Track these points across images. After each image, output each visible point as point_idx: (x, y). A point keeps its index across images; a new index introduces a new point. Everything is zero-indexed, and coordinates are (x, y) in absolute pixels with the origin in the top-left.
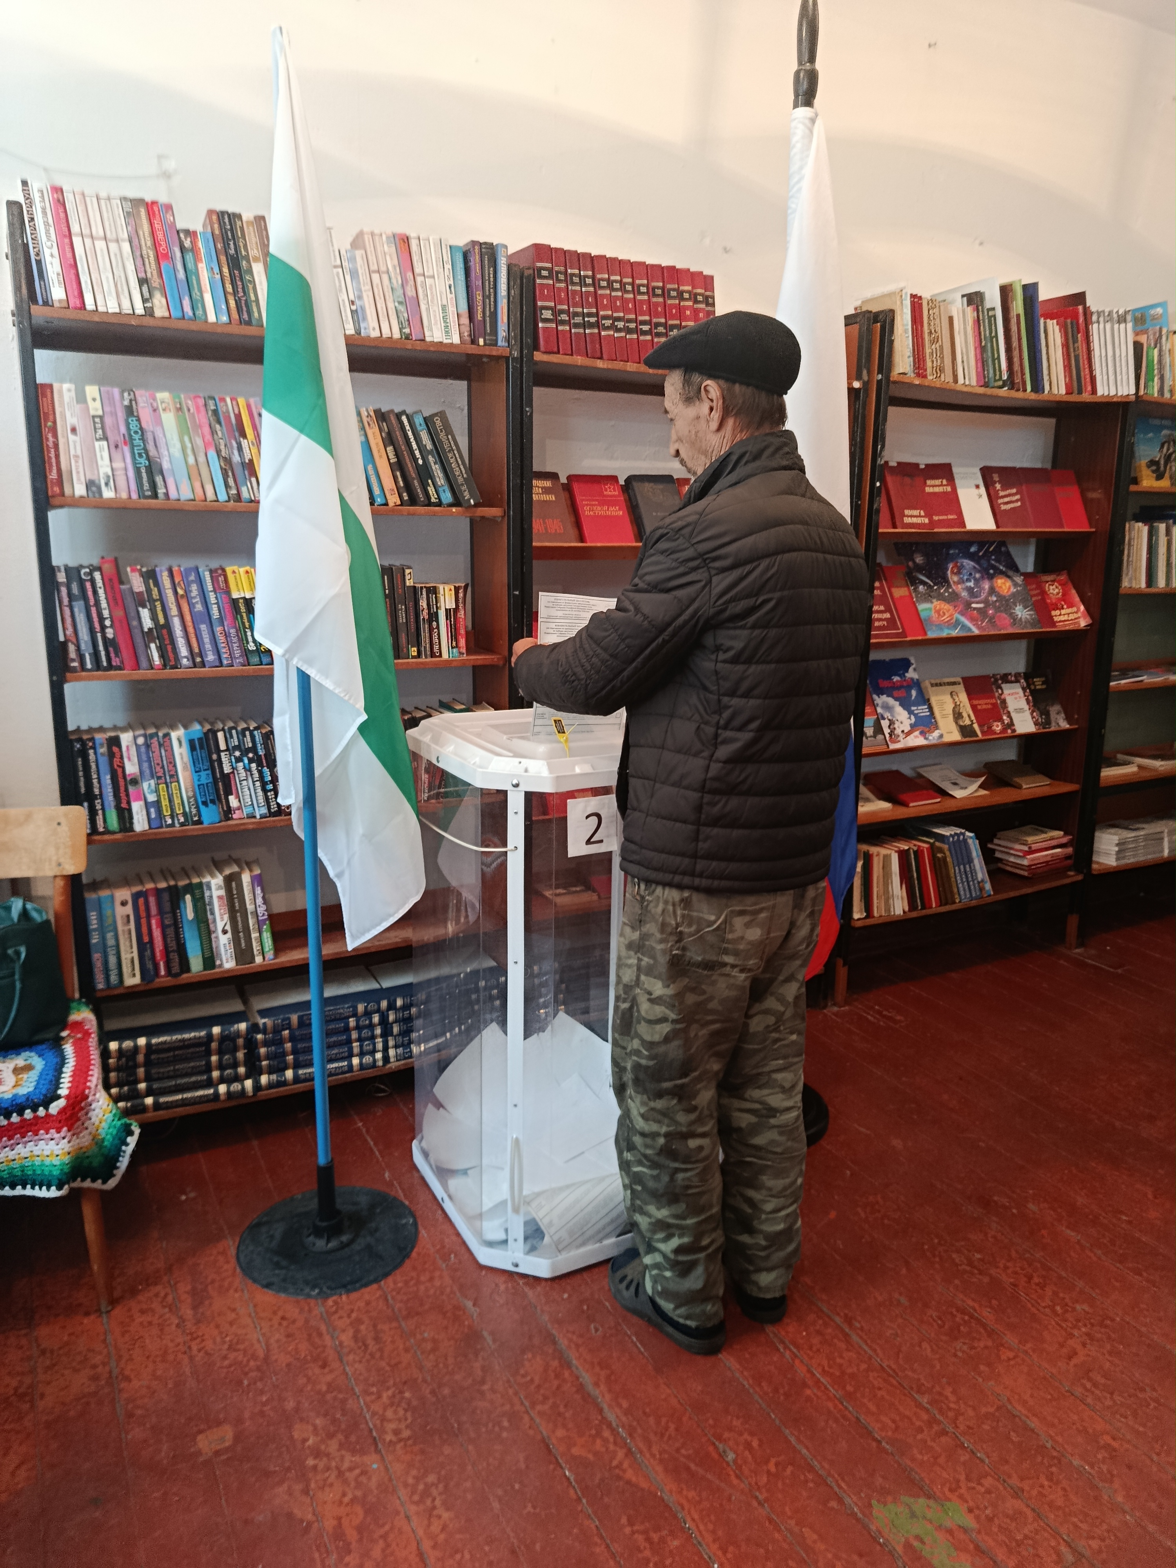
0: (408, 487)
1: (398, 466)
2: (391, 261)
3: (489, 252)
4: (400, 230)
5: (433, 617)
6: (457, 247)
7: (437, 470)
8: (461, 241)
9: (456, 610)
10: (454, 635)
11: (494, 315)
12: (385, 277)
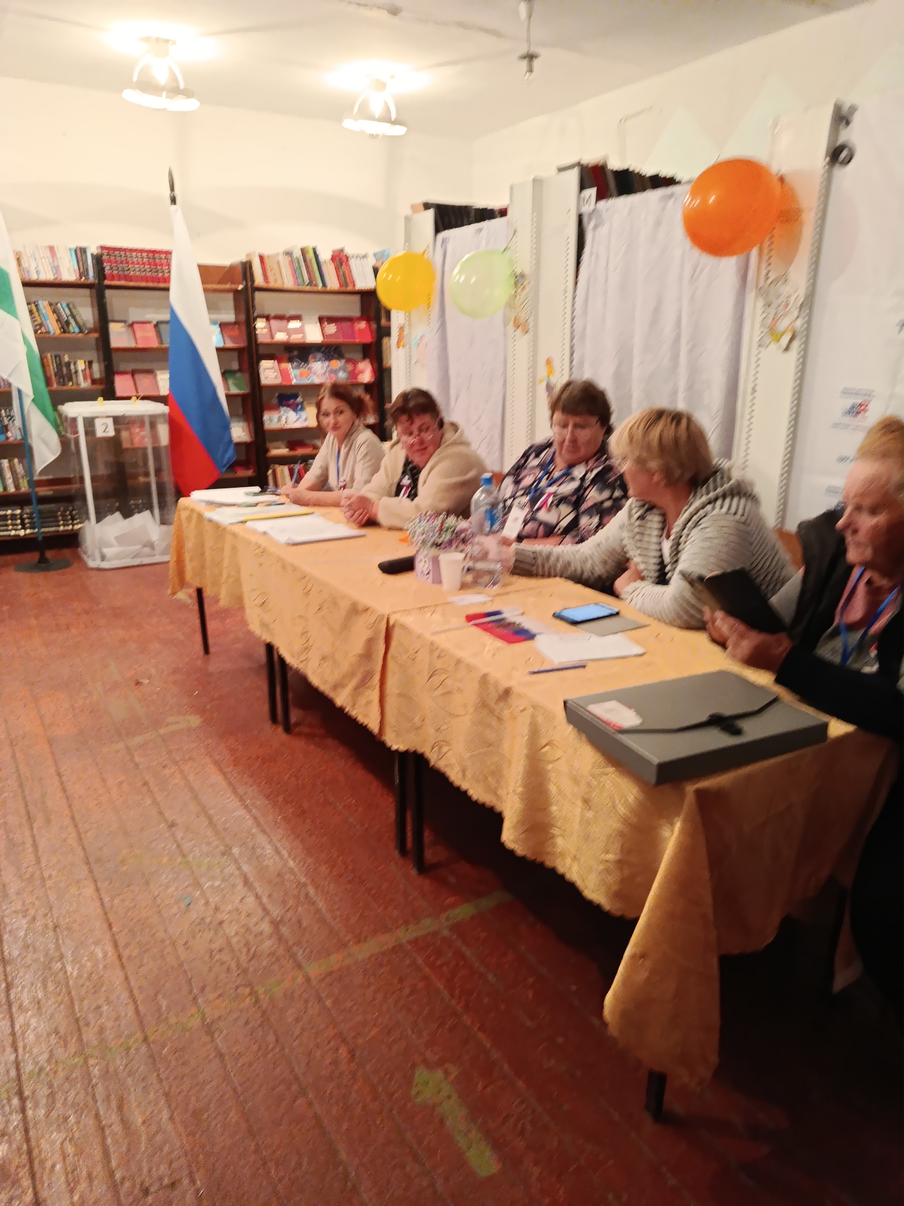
0: (62, 327)
1: (58, 320)
2: (48, 254)
3: (83, 251)
4: (51, 244)
5: (76, 372)
6: (72, 249)
7: (72, 321)
8: (74, 246)
9: (85, 369)
10: (85, 378)
11: (87, 269)
12: (47, 259)
